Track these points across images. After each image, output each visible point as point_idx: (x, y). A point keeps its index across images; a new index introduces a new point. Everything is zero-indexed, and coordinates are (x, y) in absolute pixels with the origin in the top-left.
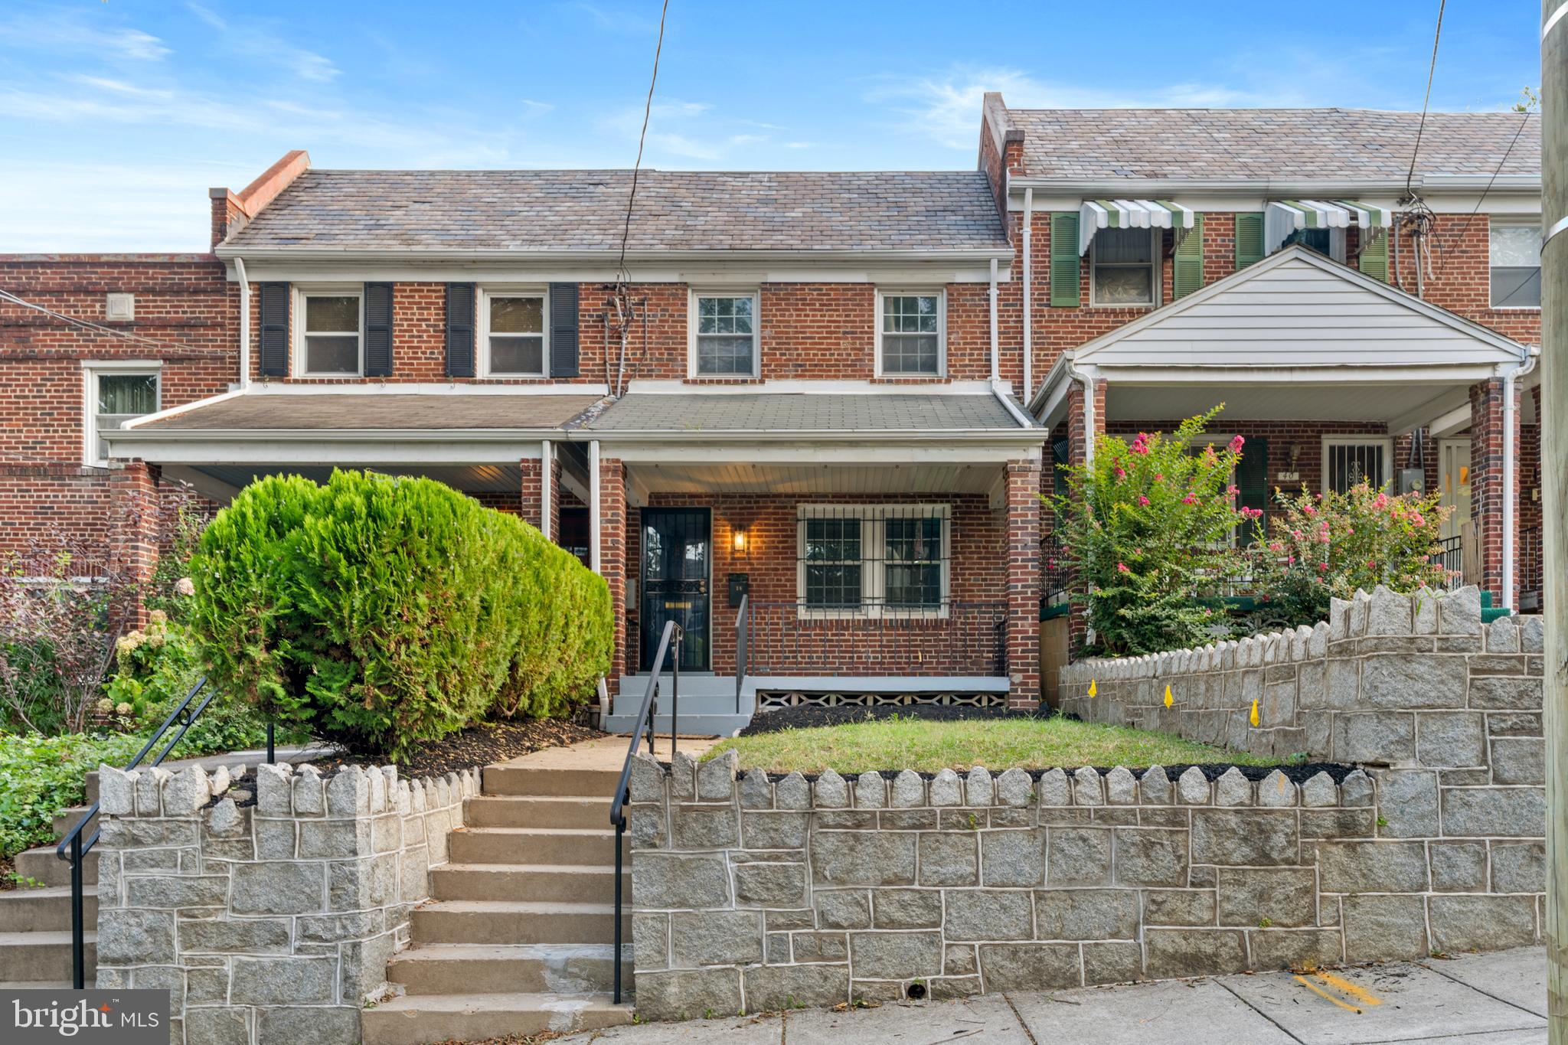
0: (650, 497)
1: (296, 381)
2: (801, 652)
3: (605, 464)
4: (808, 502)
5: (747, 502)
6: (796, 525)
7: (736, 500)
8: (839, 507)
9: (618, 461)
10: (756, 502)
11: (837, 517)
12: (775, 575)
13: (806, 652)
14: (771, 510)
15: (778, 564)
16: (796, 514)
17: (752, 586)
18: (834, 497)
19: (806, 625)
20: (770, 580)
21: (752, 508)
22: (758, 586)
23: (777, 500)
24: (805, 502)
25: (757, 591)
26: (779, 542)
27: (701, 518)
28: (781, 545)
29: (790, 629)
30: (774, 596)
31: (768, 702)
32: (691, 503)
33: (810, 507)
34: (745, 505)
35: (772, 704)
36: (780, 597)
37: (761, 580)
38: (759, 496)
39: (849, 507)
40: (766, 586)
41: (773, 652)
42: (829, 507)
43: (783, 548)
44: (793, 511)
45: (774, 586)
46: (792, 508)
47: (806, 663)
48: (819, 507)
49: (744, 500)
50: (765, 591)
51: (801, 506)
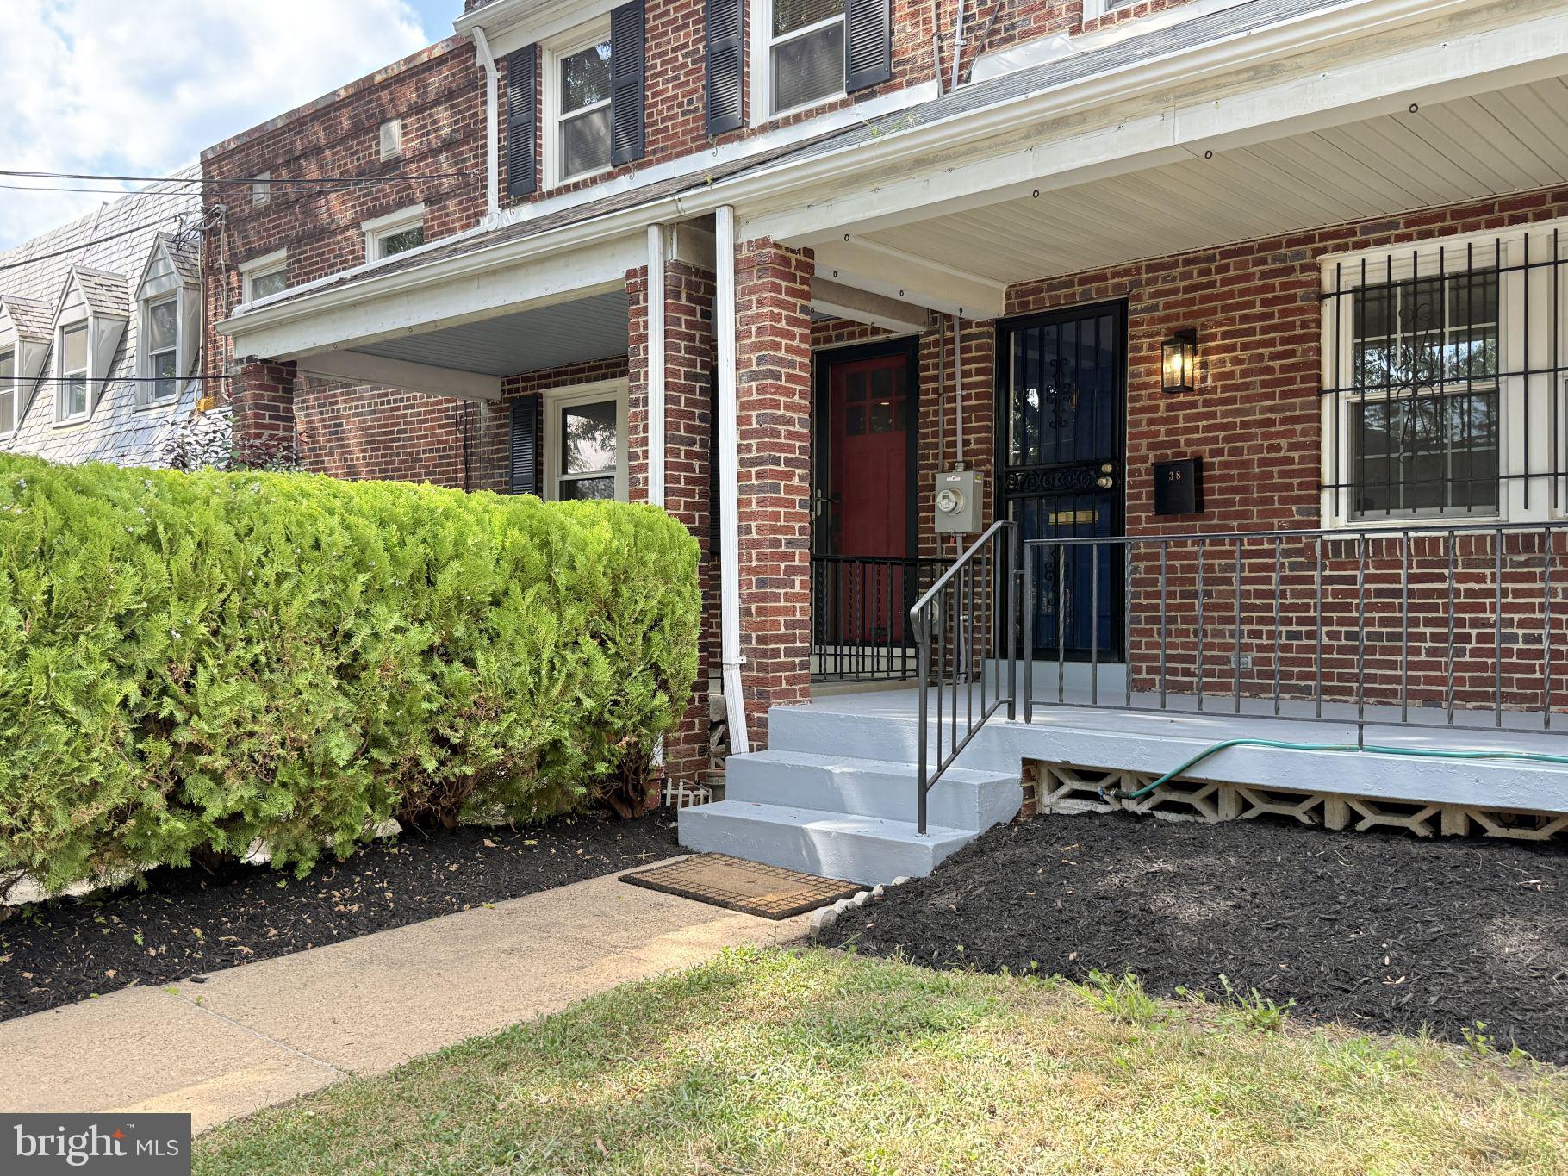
0: (1008, 296)
1: (550, 194)
2: (1327, 621)
3: (745, 253)
4: (1345, 247)
5: (1202, 273)
6: (1318, 310)
7: (1175, 272)
8: (1428, 248)
9: (765, 242)
10: (1220, 269)
11: (1422, 273)
12: (1265, 436)
13: (1341, 622)
14: (1256, 283)
15: (1272, 409)
16: (1319, 282)
17: (1211, 466)
18: (1409, 224)
19: (1340, 551)
20: (1253, 449)
21: (1212, 284)
22: (1225, 465)
23: (1269, 255)
24: (1337, 248)
25: (1222, 479)
26: (1276, 356)
27: (1107, 323)
28: (1277, 364)
29: (1300, 566)
30: (1262, 488)
31: (1063, 790)
32: (1086, 295)
33: (1351, 260)
34: (1196, 280)
35: (1075, 794)
36: (1275, 488)
37: (1233, 452)
38: (1226, 254)
39: (1455, 244)
40: (1244, 464)
41: (1261, 621)
42: (1402, 252)
43: (1283, 369)
44: (1309, 276)
45: (1263, 463)
46: (1305, 268)
47: (1341, 650)
48: (1376, 256)
49: (1195, 269)
50: (1242, 477)
51: (1328, 262)
